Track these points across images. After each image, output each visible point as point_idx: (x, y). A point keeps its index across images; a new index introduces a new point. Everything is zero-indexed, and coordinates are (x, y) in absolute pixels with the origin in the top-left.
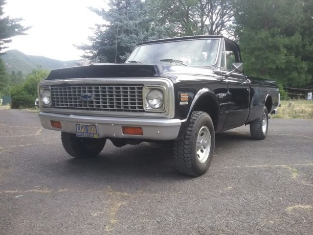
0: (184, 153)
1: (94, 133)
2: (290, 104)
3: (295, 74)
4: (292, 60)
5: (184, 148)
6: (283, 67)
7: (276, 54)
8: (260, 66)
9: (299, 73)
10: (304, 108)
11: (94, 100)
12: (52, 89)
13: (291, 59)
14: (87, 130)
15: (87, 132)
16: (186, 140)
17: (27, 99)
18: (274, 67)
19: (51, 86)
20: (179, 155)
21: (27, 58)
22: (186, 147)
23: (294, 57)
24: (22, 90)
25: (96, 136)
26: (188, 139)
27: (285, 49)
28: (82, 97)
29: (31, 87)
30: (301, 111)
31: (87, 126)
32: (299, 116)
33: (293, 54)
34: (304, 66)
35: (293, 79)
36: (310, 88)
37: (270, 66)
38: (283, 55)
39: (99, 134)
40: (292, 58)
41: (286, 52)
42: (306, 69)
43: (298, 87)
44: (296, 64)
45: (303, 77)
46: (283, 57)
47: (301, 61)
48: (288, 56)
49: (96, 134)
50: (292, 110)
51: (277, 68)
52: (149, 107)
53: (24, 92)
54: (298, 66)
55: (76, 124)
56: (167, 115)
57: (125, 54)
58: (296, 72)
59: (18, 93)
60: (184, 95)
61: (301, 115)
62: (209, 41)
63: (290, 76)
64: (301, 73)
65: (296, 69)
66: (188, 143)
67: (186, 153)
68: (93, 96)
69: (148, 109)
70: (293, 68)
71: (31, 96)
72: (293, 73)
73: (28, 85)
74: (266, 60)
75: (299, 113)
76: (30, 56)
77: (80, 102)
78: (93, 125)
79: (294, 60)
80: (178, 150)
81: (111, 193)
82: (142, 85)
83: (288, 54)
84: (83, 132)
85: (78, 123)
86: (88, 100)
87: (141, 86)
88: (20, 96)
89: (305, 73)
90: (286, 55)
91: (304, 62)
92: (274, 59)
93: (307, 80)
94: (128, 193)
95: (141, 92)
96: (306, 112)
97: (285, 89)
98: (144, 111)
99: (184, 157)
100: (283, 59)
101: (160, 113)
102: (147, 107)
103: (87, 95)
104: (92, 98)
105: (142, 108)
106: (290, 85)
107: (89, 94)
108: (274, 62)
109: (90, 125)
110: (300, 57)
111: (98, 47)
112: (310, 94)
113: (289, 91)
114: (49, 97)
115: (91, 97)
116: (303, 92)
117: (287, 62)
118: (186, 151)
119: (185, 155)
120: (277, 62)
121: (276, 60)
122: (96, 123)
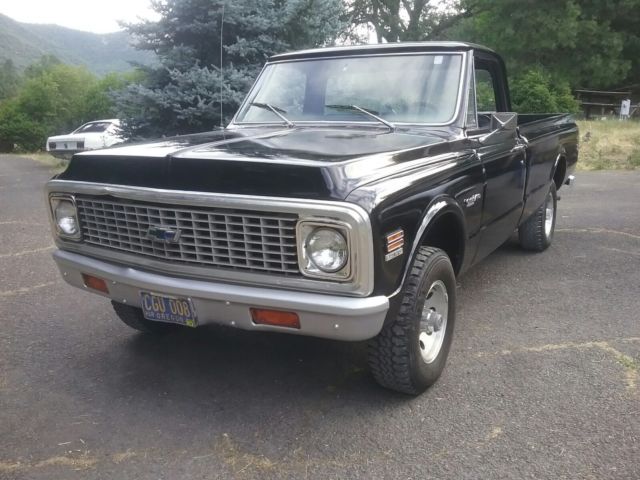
0: (394, 354)
1: (184, 317)
2: (588, 133)
3: (597, 61)
4: (591, 30)
5: (394, 344)
6: (573, 45)
7: (558, 17)
8: (524, 43)
9: (605, 57)
10: (616, 142)
11: (181, 243)
12: (78, 203)
13: (591, 27)
14: (167, 307)
15: (168, 311)
16: (397, 326)
17: (27, 130)
18: (554, 46)
19: (77, 195)
20: (381, 358)
21: (21, 29)
22: (397, 342)
23: (595, 23)
24: (16, 111)
25: (190, 323)
26: (402, 325)
27: (578, 6)
28: (152, 232)
29: (34, 103)
30: (611, 150)
31: (166, 300)
32: (607, 161)
33: (595, 18)
34: (616, 42)
35: (592, 72)
36: (626, 90)
37: (545, 44)
38: (573, 19)
39: (196, 319)
40: (592, 25)
41: (579, 13)
42: (621, 49)
43: (602, 87)
44: (600, 37)
45: (614, 66)
46: (572, 24)
47: (611, 31)
48: (583, 22)
49: (191, 318)
50: (594, 148)
51: (560, 47)
52: (312, 267)
53: (20, 117)
54: (603, 42)
55: (142, 293)
56: (358, 288)
57: (235, 42)
58: (598, 55)
59: (9, 118)
60: (394, 237)
61: (611, 157)
62: (439, 60)
63: (587, 66)
64: (609, 57)
65: (599, 49)
66: (403, 333)
67: (397, 353)
68: (178, 233)
69: (311, 273)
70: (593, 46)
71: (37, 123)
72: (593, 58)
73: (29, 100)
74: (537, 31)
75: (608, 154)
76: (26, 24)
77: (149, 242)
78: (183, 299)
79: (595, 30)
80: (380, 345)
81: (233, 461)
82: (296, 216)
83: (583, 17)
84: (160, 312)
85: (145, 291)
86: (167, 241)
87: (292, 218)
88: (13, 125)
89: (619, 58)
90: (579, 19)
91: (616, 34)
92: (555, 28)
93: (620, 73)
94: (272, 461)
95: (293, 232)
96: (620, 152)
97: (573, 93)
98: (300, 275)
99: (394, 363)
100: (573, 28)
101: (340, 282)
102: (308, 268)
103: (164, 231)
104: (176, 239)
105: (296, 267)
106: (585, 84)
107: (167, 229)
108: (552, 35)
109: (173, 298)
110: (609, 22)
111: (174, 25)
112: (627, 103)
113: (584, 96)
114: (73, 217)
115: (172, 235)
116: (611, 98)
117: (582, 34)
118: (397, 351)
119: (395, 359)
120: (560, 34)
121: (557, 29)
122: (187, 297)
